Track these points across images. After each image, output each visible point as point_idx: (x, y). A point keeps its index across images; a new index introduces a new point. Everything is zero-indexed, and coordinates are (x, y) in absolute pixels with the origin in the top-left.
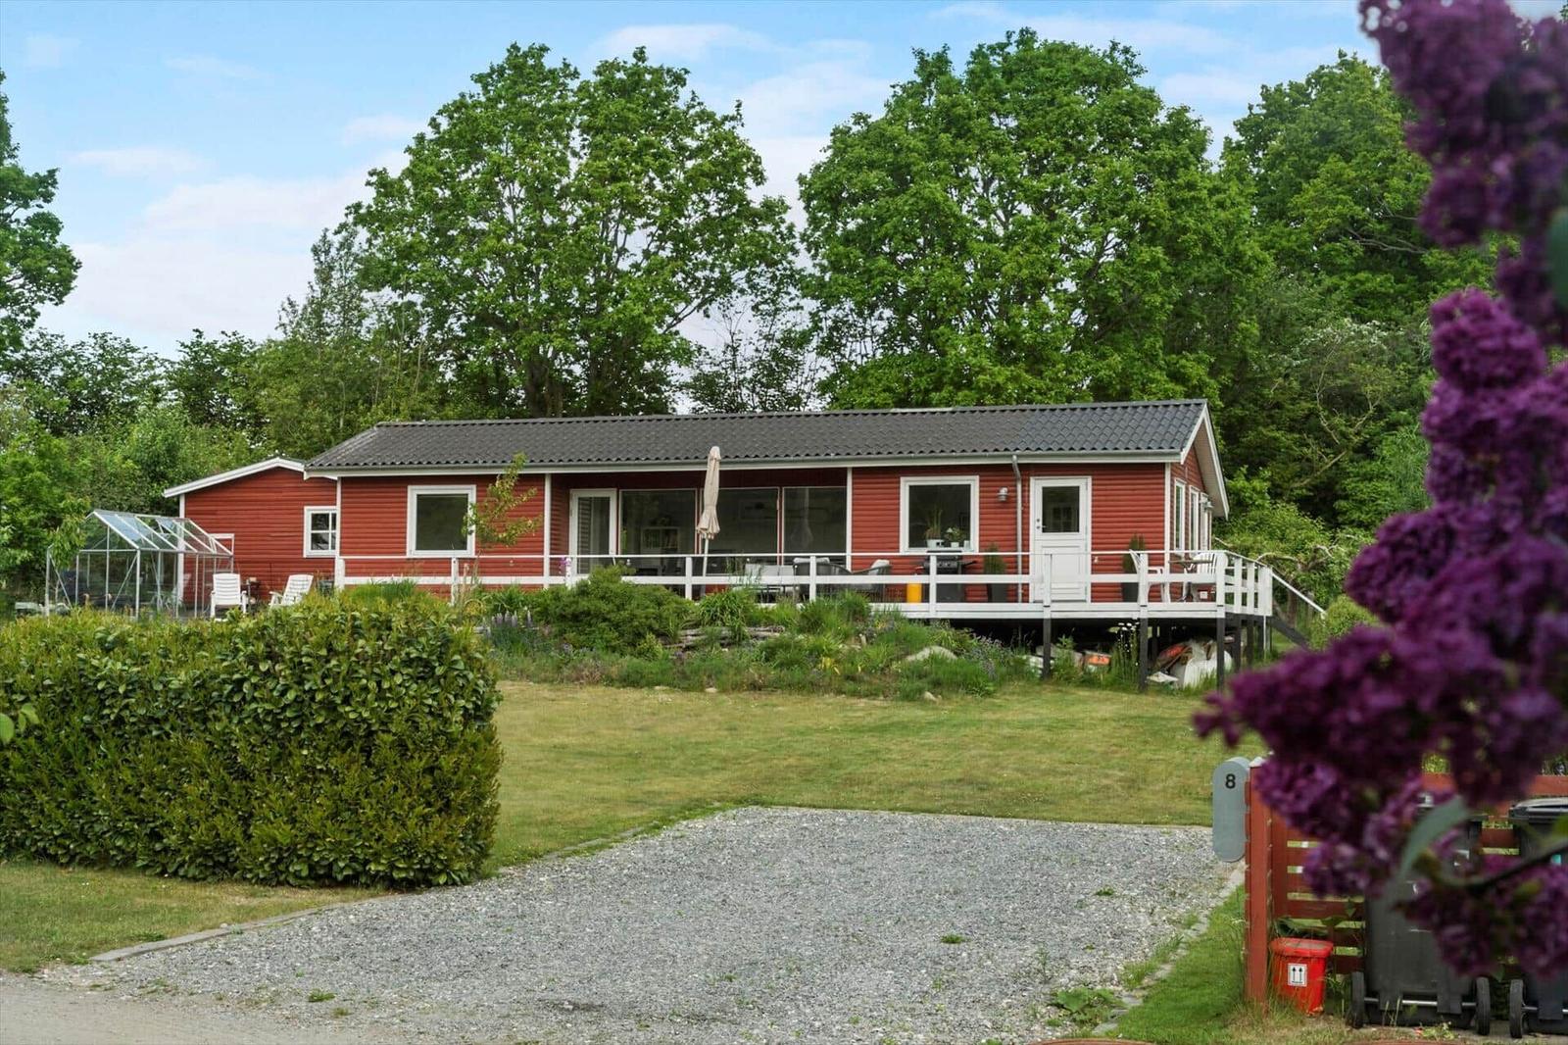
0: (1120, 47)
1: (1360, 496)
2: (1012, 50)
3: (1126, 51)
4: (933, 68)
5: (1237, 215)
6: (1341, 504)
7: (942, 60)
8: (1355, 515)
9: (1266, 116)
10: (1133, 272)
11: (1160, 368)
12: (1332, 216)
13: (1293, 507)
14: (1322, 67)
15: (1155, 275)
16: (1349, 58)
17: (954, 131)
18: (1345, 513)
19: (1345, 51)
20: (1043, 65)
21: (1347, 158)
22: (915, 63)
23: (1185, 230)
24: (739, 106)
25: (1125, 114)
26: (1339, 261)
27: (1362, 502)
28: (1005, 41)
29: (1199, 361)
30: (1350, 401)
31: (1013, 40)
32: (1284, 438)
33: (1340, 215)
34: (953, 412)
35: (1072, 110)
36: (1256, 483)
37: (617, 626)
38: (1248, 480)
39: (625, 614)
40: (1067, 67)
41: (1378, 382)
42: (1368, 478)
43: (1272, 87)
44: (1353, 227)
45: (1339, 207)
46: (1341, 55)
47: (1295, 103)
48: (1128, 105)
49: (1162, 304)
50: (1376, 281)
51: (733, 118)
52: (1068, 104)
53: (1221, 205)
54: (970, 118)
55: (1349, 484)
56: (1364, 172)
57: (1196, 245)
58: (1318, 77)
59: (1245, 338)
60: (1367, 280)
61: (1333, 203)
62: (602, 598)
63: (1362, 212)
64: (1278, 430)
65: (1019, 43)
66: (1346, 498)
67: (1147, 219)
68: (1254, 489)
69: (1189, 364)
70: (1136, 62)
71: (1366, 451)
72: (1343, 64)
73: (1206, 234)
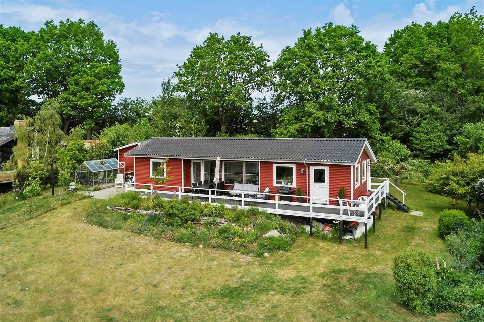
0: (354, 26)
1: (416, 137)
2: (327, 28)
3: (355, 27)
4: (307, 33)
5: (383, 69)
6: (411, 138)
7: (310, 31)
8: (415, 142)
9: (395, 37)
10: (355, 85)
11: (363, 108)
12: (410, 63)
13: (399, 141)
14: (408, 26)
15: (361, 86)
16: (414, 23)
17: (310, 50)
18: (412, 141)
19: (413, 21)
20: (333, 32)
21: (414, 48)
22: (303, 33)
23: (369, 74)
24: (262, 44)
25: (354, 44)
26: (412, 74)
27: (417, 138)
28: (325, 26)
29: (374, 106)
30: (414, 113)
31: (327, 25)
32: (396, 123)
33: (412, 63)
34: (293, 140)
35: (339, 44)
36: (388, 138)
37: (181, 218)
38: (386, 136)
39: (183, 215)
40: (339, 33)
41: (421, 108)
42: (419, 132)
43: (397, 30)
44: (415, 66)
45: (412, 61)
46: (413, 22)
47: (402, 34)
48: (355, 41)
49: (363, 93)
50: (421, 80)
51: (261, 47)
52: (338, 42)
53: (379, 66)
54: (314, 47)
55: (414, 134)
56: (419, 52)
57: (372, 77)
58: (407, 28)
59: (386, 99)
60: (419, 80)
61: (410, 60)
62: (177, 209)
63: (417, 62)
64: (395, 120)
65: (328, 26)
66: (413, 137)
67: (359, 71)
68: (388, 139)
69: (371, 107)
70: (358, 29)
71: (418, 125)
72: (413, 25)
73: (375, 74)
